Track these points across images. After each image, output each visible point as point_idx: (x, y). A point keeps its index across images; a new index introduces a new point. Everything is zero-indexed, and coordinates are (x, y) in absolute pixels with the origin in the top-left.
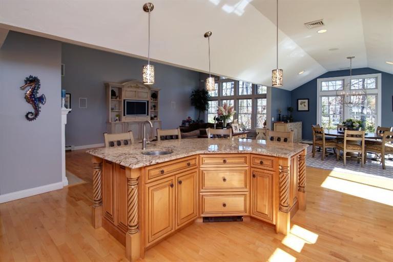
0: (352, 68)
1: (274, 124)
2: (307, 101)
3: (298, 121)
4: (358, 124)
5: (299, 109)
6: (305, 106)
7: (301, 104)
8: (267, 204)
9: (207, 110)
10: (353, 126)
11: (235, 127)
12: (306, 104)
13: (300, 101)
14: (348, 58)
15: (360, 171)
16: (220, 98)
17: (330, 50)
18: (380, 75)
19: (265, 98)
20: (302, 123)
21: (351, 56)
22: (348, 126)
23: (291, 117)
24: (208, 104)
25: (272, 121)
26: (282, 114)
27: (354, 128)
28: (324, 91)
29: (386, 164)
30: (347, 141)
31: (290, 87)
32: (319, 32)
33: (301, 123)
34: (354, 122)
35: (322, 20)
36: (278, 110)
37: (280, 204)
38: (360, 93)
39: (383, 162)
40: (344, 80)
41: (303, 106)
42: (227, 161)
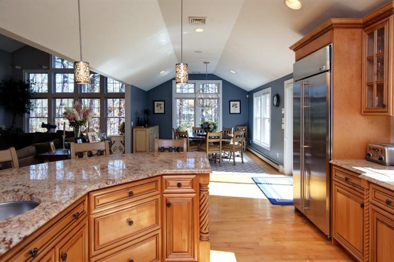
0: (208, 73)
1: (134, 130)
2: (163, 103)
3: (156, 125)
4: (213, 126)
5: (155, 112)
6: (161, 108)
7: (157, 106)
8: (186, 238)
9: (29, 113)
10: (209, 128)
11: (92, 136)
12: (163, 106)
13: (156, 103)
14: (204, 63)
15: (221, 171)
16: (51, 96)
17: (195, 52)
18: (221, 82)
19: (124, 98)
20: (159, 127)
21: (207, 61)
22: (205, 128)
23: (148, 121)
24: (29, 103)
25: (131, 126)
26: (141, 117)
27: (210, 130)
28: (178, 93)
29: (236, 161)
30: (209, 143)
31: (147, 87)
32: (196, 30)
33: (157, 127)
34: (210, 125)
35: (206, 17)
36: (137, 113)
37: (201, 232)
38: (214, 97)
39: (234, 159)
40: (195, 84)
41: (159, 109)
42: (134, 192)
